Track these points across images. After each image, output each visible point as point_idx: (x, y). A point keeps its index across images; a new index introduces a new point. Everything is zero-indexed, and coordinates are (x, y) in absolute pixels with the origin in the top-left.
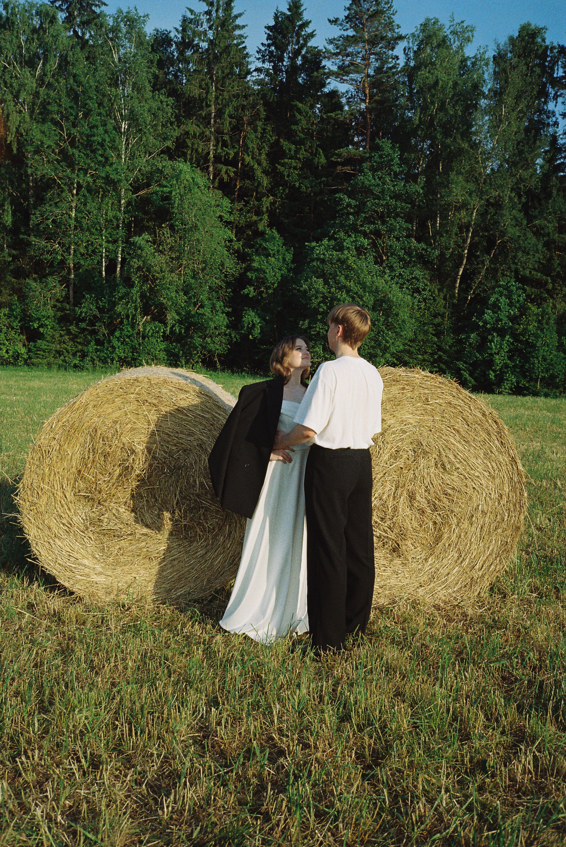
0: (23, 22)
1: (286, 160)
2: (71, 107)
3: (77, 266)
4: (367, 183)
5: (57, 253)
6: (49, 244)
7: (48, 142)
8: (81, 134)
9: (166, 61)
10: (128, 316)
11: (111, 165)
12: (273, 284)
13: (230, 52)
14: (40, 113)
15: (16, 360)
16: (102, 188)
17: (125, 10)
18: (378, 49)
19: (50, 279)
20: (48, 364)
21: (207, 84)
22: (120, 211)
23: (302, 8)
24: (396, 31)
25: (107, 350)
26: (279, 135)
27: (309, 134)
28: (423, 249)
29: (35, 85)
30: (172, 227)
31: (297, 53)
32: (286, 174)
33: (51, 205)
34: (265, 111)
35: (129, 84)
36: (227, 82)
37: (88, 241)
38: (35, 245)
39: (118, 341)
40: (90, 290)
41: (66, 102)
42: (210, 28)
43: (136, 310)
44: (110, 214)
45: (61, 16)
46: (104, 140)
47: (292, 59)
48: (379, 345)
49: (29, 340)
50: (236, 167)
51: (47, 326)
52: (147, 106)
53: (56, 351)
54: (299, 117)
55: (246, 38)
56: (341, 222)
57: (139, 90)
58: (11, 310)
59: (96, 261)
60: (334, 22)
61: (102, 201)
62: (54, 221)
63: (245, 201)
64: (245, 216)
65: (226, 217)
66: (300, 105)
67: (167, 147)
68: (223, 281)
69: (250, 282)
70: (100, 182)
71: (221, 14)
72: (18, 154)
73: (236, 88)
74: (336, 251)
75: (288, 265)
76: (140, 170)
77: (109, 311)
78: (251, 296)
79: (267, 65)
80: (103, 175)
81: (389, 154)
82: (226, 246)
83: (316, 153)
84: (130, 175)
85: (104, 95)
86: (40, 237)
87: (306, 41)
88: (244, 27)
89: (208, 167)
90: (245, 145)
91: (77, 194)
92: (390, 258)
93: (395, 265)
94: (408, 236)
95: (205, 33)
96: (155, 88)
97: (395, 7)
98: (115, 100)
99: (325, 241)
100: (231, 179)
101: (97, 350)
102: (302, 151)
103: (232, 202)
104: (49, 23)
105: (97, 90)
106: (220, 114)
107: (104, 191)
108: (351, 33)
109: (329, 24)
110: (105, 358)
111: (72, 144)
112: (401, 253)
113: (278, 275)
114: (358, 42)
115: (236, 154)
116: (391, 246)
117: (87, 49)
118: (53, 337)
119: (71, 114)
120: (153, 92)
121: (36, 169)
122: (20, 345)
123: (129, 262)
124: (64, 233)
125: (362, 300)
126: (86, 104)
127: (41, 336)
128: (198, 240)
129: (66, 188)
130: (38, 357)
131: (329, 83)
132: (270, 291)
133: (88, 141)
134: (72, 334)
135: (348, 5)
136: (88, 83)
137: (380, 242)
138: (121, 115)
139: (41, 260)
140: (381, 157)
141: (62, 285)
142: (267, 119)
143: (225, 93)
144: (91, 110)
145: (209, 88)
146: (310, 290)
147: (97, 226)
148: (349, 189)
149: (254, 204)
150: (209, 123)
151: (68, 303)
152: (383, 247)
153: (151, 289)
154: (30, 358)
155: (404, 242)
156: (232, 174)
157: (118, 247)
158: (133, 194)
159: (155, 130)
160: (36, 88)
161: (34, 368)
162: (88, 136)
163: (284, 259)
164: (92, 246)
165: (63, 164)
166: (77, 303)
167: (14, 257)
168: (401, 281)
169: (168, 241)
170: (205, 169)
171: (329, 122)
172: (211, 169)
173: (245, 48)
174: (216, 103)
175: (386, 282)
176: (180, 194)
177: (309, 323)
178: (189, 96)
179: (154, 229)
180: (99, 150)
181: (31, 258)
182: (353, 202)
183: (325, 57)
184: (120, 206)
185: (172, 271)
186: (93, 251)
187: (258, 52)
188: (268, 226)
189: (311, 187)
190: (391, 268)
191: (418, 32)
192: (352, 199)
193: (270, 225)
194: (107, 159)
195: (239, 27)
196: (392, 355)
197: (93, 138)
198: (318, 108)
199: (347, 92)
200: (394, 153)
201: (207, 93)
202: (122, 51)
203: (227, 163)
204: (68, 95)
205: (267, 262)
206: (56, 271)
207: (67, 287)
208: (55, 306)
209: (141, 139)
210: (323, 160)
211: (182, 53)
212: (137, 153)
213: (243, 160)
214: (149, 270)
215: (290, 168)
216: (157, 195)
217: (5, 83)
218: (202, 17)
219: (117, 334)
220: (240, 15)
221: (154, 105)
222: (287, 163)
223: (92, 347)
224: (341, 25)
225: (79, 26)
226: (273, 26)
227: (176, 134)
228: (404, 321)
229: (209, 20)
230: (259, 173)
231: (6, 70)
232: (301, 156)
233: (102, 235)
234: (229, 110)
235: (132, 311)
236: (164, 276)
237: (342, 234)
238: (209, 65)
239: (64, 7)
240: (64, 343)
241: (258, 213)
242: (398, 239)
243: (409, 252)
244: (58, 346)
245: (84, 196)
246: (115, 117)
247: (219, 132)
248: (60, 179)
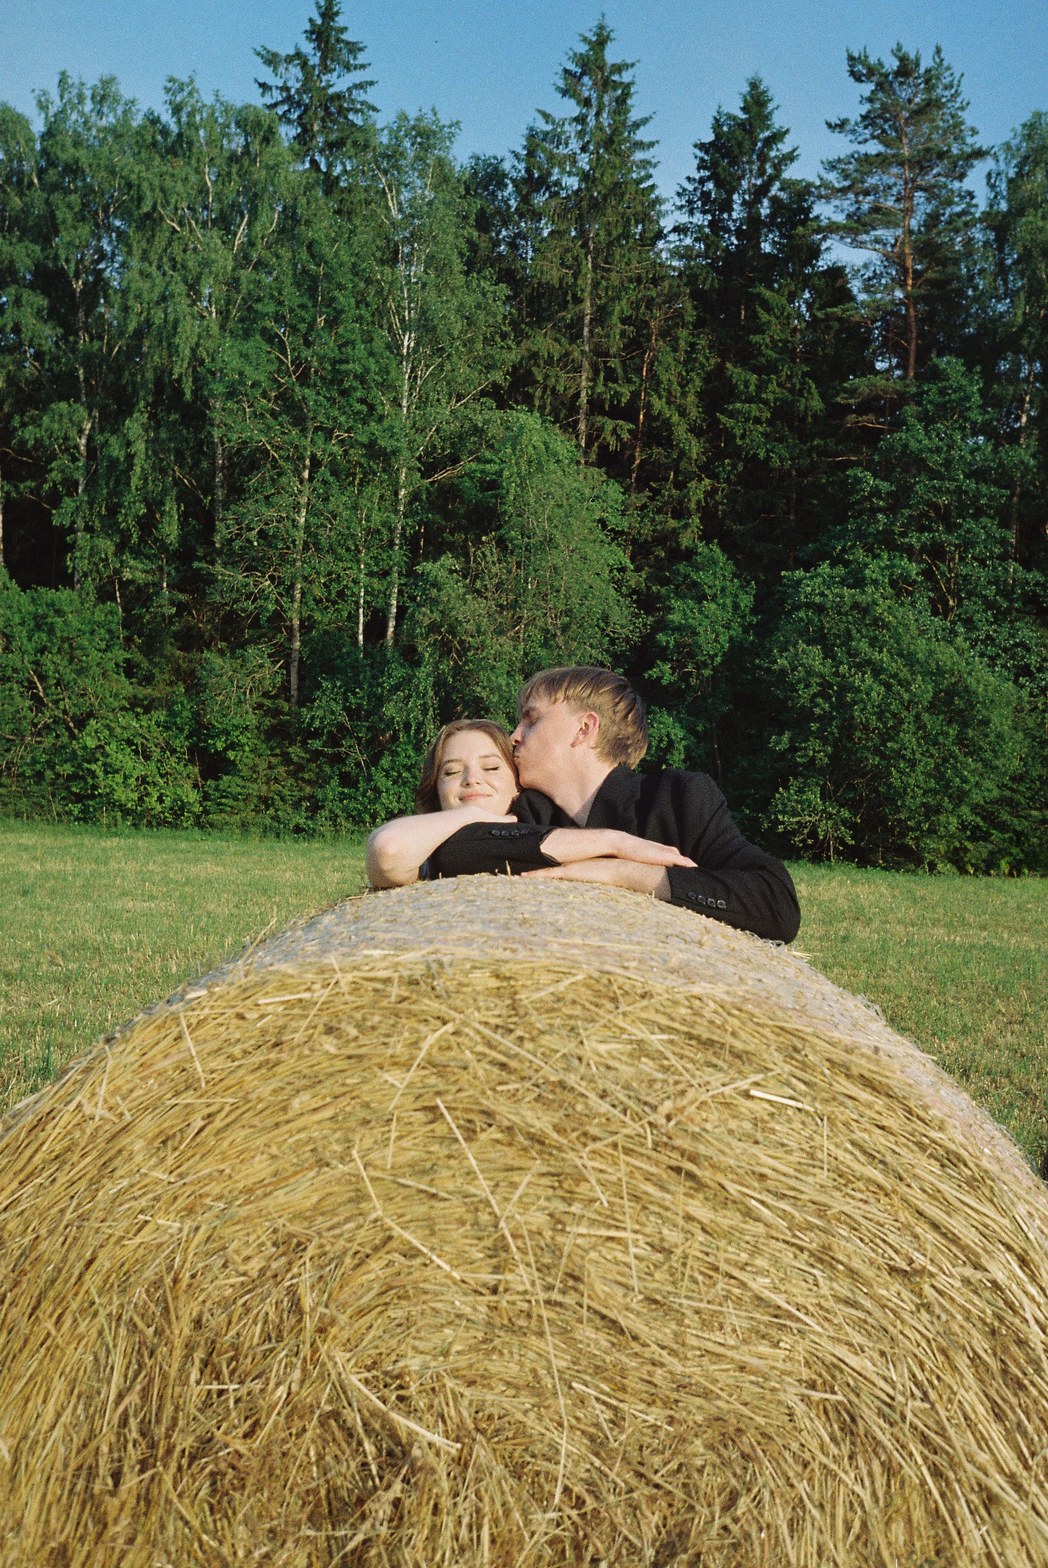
0: (210, 142)
1: (738, 405)
2: (302, 306)
3: (307, 625)
4: (913, 445)
5: (266, 599)
6: (251, 581)
7: (252, 375)
8: (322, 359)
9: (493, 216)
10: (407, 726)
11: (381, 419)
12: (712, 657)
13: (623, 195)
14: (242, 320)
15: (178, 816)
16: (361, 465)
17: (413, 115)
18: (929, 178)
19: (251, 650)
20: (243, 825)
21: (576, 259)
22: (396, 511)
23: (771, 106)
24: (969, 140)
25: (364, 795)
26: (724, 356)
27: (787, 351)
28: (1037, 584)
29: (230, 265)
30: (501, 543)
31: (761, 192)
32: (738, 432)
33: (256, 501)
34: (695, 308)
35: (419, 258)
36: (618, 251)
37: (330, 574)
38: (224, 582)
39: (387, 776)
40: (332, 672)
41: (292, 296)
42: (584, 149)
43: (425, 712)
44: (377, 518)
45: (287, 132)
46: (367, 370)
47: (750, 205)
48: (947, 786)
49: (206, 774)
50: (635, 421)
51: (242, 746)
52: (455, 302)
53: (260, 797)
54: (764, 317)
55: (655, 166)
56: (859, 528)
57: (439, 271)
58: (172, 714)
59: (345, 614)
60: (841, 126)
61: (360, 492)
62: (262, 534)
63: (651, 489)
64: (653, 520)
65: (614, 521)
66: (768, 294)
67: (495, 385)
68: (607, 651)
69: (663, 654)
70: (356, 454)
71: (605, 119)
72: (194, 401)
73: (634, 264)
74: (849, 587)
75: (743, 617)
76: (438, 431)
77: (369, 714)
78: (664, 682)
79: (698, 219)
80: (364, 439)
81: (960, 388)
82: (613, 580)
83: (801, 390)
84: (419, 438)
85: (368, 281)
86: (234, 564)
87: (778, 168)
88: (651, 144)
89: (576, 422)
90: (653, 376)
91: (311, 479)
92: (966, 602)
93: (977, 617)
94: (1003, 557)
95: (573, 159)
96: (470, 266)
97: (964, 96)
98: (390, 292)
99: (825, 568)
100: (624, 445)
101: (343, 797)
102: (773, 387)
103: (626, 491)
104: (261, 144)
105: (355, 270)
106: (601, 316)
107: (365, 474)
108: (874, 148)
109: (828, 131)
110: (360, 813)
111: (304, 379)
112: (990, 592)
113: (724, 639)
114: (890, 164)
115: (635, 395)
116: (965, 578)
117: (336, 196)
118: (254, 769)
119: (303, 320)
120: (467, 273)
121: (229, 428)
122: (188, 786)
123: (413, 615)
124: (282, 556)
125: (908, 690)
126: (333, 299)
127: (229, 767)
128: (555, 568)
129: (287, 466)
130: (221, 811)
131: (828, 249)
132: (707, 672)
133: (334, 371)
134: (293, 763)
135: (867, 94)
136: (336, 254)
137: (943, 568)
138: (402, 321)
139: (232, 612)
140: (942, 392)
141: (275, 663)
142: (699, 324)
143: (613, 275)
144: (342, 311)
145: (579, 265)
146: (794, 669)
147: (350, 543)
148: (876, 458)
149: (670, 496)
150: (580, 335)
151: (288, 700)
152: (948, 581)
153: (457, 670)
154: (206, 812)
155: (995, 569)
156: (626, 436)
157: (391, 584)
158: (422, 477)
159: (470, 351)
160: (234, 270)
161: (215, 833)
162: (334, 362)
163: (736, 606)
164: (339, 583)
165: (284, 418)
166: (305, 700)
167: (181, 607)
168: (991, 650)
169: (494, 570)
170: (570, 427)
171: (828, 328)
172: (582, 426)
173: (653, 187)
174: (595, 296)
175: (960, 651)
176: (519, 474)
177: (791, 740)
178: (539, 284)
179: (465, 548)
180: (355, 389)
181: (216, 608)
182: (885, 486)
183: (820, 197)
184: (397, 501)
185: (500, 632)
186: (341, 594)
187: (679, 194)
188: (701, 538)
189: (792, 459)
190: (969, 624)
191: (1017, 141)
192: (885, 479)
193: (706, 537)
194: (372, 408)
195: (641, 145)
196: (975, 809)
197: (344, 367)
198: (806, 301)
199: (866, 266)
200: (971, 384)
201: (576, 276)
202: (405, 195)
203: (616, 413)
204: (298, 285)
205: (700, 612)
206: (264, 636)
207: (286, 666)
208: (260, 706)
209: (441, 366)
210: (817, 403)
211: (525, 199)
212: (433, 396)
213: (649, 406)
214: (452, 631)
215: (747, 420)
216: (472, 478)
217: (173, 260)
218: (567, 127)
219: (385, 762)
220: (645, 121)
221: (470, 301)
222: (739, 412)
223: (333, 789)
224: (853, 132)
225: (321, 152)
226: (710, 143)
227: (513, 357)
228: (999, 736)
229: (581, 134)
230: (681, 432)
231: (176, 236)
232: (771, 397)
233: (358, 562)
234: (622, 307)
235: (416, 714)
236: (483, 642)
237: (860, 554)
238: (580, 219)
239: (294, 116)
240: (277, 781)
241: (680, 513)
242: (982, 563)
243: (1006, 593)
244: (264, 788)
245: (325, 482)
246: (391, 326)
247: (600, 352)
248: (278, 448)
